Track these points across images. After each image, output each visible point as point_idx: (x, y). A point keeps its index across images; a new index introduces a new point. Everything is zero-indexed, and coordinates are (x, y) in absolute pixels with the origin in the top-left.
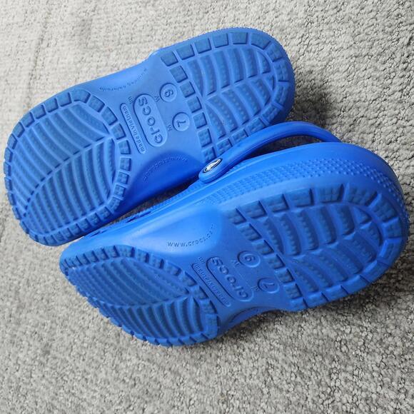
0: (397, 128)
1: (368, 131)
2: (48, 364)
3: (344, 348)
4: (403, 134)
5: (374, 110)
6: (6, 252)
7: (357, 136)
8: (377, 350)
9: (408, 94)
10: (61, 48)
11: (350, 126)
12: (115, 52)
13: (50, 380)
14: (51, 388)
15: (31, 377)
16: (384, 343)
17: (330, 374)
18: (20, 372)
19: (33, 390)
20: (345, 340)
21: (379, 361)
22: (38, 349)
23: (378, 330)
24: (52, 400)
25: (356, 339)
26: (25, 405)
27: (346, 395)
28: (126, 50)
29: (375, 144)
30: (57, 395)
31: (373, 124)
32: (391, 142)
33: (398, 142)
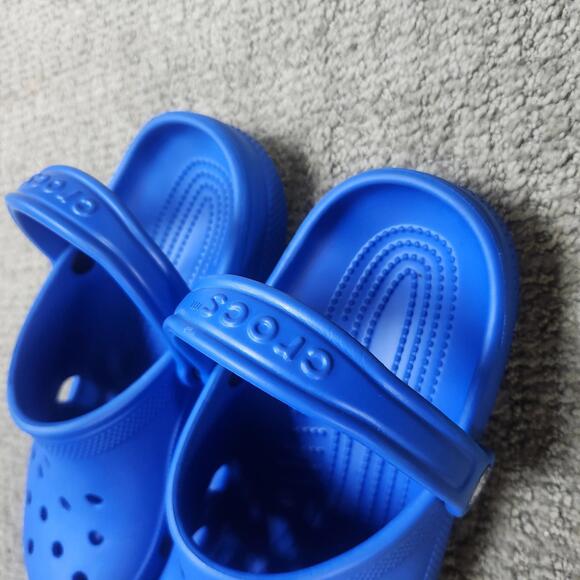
0: (529, 113)
1: (477, 131)
3: (528, 528)
4: (541, 122)
5: (479, 90)
7: (461, 144)
9: (531, 46)
11: (445, 128)
25: (546, 509)
28: (56, 86)
29: (496, 151)
31: (483, 116)
32: (523, 142)
33: (536, 138)
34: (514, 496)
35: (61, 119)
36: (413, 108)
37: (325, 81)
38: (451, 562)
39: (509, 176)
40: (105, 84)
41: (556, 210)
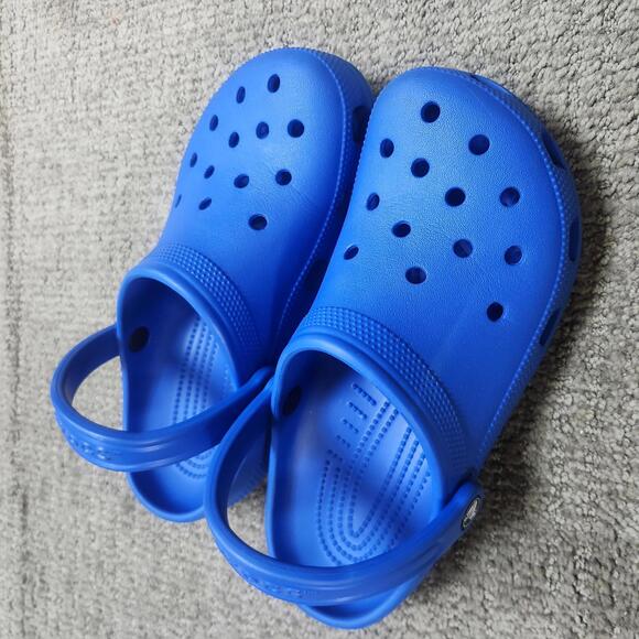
0: (603, 77)
1: (557, 89)
2: (137, 523)
3: (566, 428)
4: (613, 85)
5: (562, 53)
6: (31, 373)
8: (616, 422)
9: (612, 18)
10: (34, 32)
11: (528, 85)
12: (124, 24)
13: (144, 545)
14: (149, 556)
15: (115, 546)
16: (625, 411)
17: (551, 468)
18: (97, 541)
19: (123, 564)
20: (567, 416)
21: (620, 437)
22: (115, 505)
23: (614, 393)
24: (155, 571)
25: (583, 412)
26: (117, 586)
27: (579, 493)
28: (140, 16)
29: (571, 108)
30: (158, 563)
31: (563, 77)
32: (595, 102)
33: (607, 98)
34: (555, 402)
35: (146, 51)
36: (501, 64)
37: (421, 33)
38: (496, 457)
39: (581, 130)
40: (196, 19)
41: (618, 162)
